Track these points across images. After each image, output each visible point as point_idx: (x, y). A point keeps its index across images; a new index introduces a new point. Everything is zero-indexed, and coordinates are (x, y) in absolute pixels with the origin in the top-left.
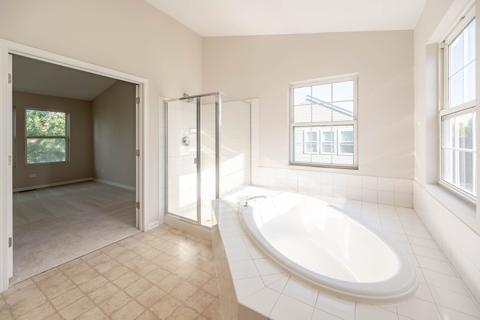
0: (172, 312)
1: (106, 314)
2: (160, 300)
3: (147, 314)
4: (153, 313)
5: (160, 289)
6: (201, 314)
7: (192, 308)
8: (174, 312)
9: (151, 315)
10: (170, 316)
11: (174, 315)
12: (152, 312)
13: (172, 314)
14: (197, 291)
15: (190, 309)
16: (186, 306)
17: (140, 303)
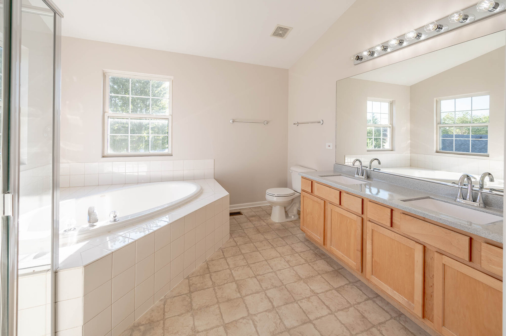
0: (226, 285)
1: (277, 313)
2: (229, 300)
3: (244, 293)
4: (239, 291)
5: (221, 314)
6: (210, 272)
7: (211, 280)
8: (224, 284)
9: (241, 290)
10: (229, 283)
11: (226, 282)
12: (240, 293)
13: (227, 283)
14: (195, 291)
15: (213, 280)
16: (214, 283)
17: (247, 308)
